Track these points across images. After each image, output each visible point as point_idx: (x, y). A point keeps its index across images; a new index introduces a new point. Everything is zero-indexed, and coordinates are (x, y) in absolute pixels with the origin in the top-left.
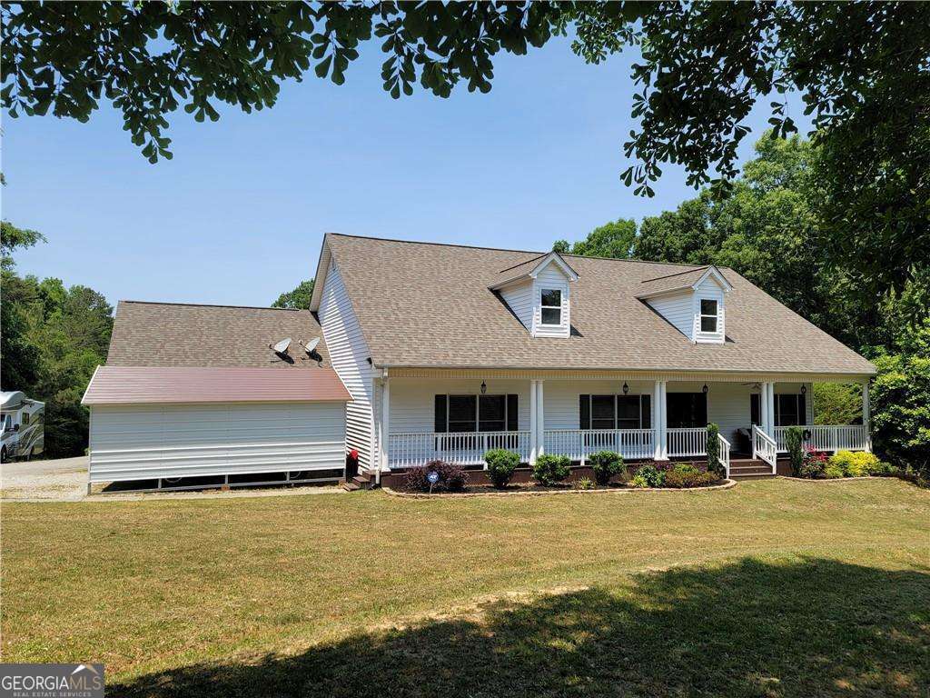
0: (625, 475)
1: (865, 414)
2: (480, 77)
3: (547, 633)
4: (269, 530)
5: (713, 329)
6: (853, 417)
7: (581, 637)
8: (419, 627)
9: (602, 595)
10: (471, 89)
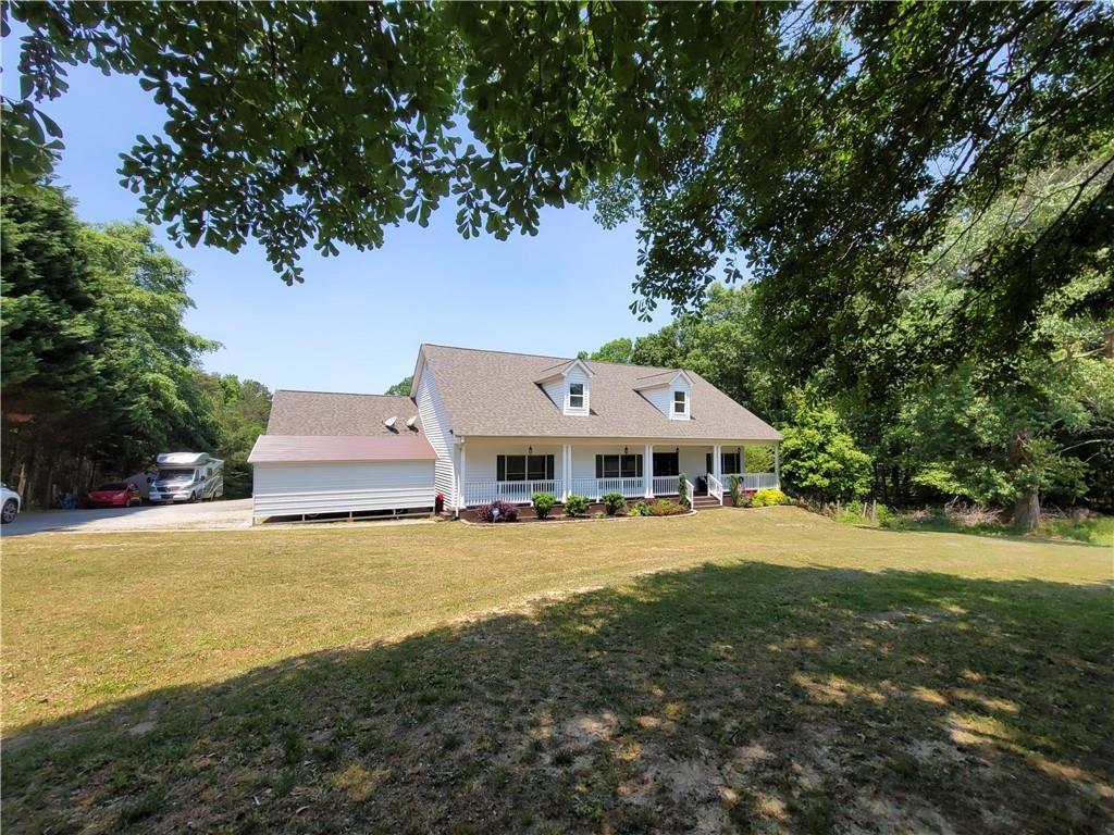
0: (626, 508)
1: (777, 466)
2: (529, 224)
3: (575, 621)
4: (380, 550)
5: (683, 411)
6: (769, 468)
7: (599, 623)
8: (485, 619)
9: (613, 592)
10: (523, 233)
